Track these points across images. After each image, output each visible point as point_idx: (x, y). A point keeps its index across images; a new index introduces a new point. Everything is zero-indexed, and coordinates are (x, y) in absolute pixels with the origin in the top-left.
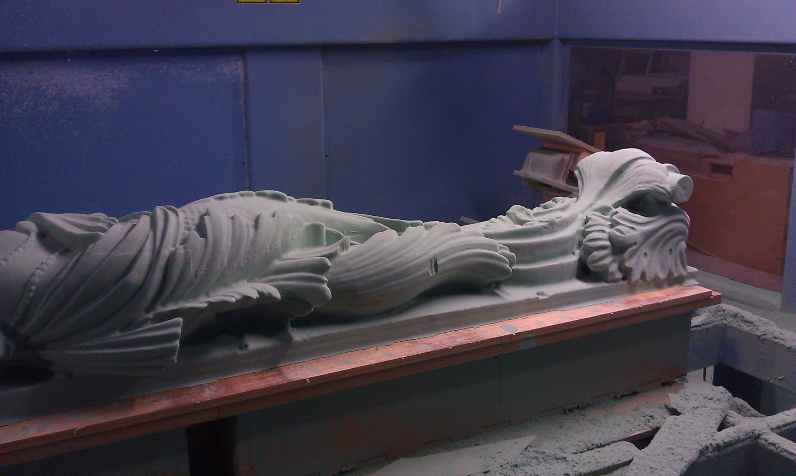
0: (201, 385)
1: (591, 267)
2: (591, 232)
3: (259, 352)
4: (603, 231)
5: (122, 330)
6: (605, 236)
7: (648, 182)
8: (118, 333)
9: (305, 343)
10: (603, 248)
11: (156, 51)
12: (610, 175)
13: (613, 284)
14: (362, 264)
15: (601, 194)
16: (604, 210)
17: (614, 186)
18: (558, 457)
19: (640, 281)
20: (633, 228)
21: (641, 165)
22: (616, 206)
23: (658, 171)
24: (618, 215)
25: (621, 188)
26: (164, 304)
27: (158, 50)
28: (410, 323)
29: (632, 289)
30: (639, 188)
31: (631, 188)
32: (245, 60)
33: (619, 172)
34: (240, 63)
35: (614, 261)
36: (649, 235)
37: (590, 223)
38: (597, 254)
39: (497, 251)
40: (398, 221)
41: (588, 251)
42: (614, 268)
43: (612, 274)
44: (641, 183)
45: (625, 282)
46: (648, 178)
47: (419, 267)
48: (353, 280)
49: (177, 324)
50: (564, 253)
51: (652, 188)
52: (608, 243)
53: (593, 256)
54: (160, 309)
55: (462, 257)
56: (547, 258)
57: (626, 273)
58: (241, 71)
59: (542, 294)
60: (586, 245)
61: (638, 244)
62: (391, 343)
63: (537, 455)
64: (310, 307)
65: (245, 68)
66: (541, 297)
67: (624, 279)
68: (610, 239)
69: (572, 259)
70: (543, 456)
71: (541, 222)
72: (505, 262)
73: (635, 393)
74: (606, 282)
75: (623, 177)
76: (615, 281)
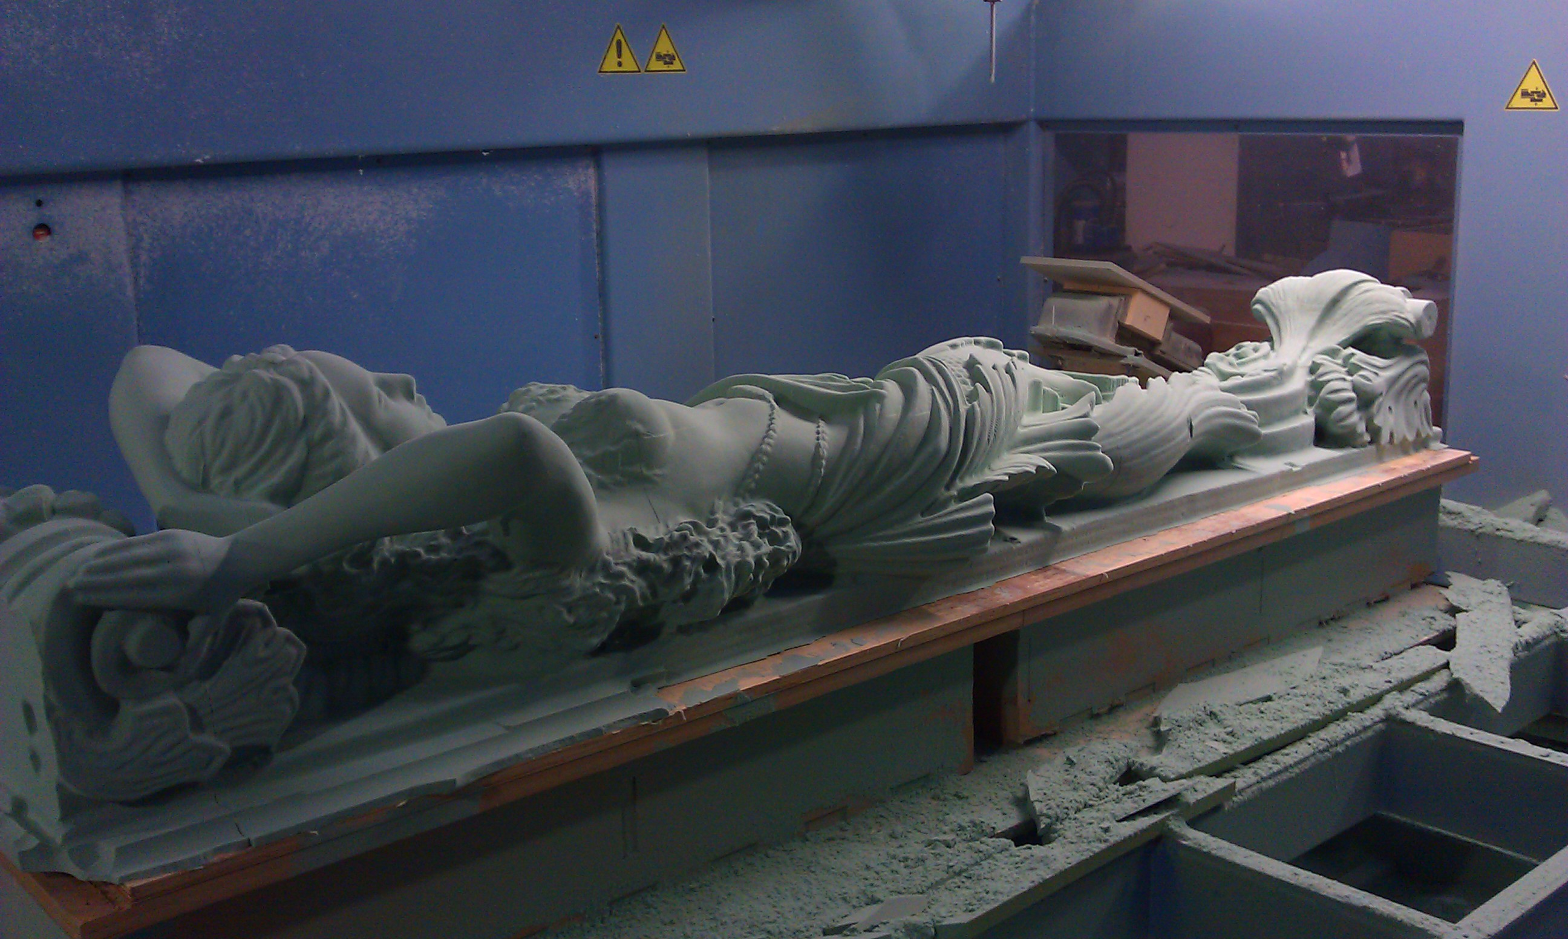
0: (983, 589)
1: (1334, 429)
2: (1329, 381)
3: (1031, 546)
4: (1344, 380)
5: (922, 515)
6: (1347, 385)
7: (1384, 312)
8: (920, 519)
9: (1074, 533)
10: (1349, 401)
11: (485, 154)
12: (1323, 306)
13: (1362, 449)
14: (1121, 428)
15: (1313, 333)
16: (1332, 353)
17: (1328, 321)
18: (1364, 667)
19: (1388, 446)
20: (1376, 374)
21: (1367, 291)
22: (1345, 345)
23: (1392, 296)
24: (1356, 357)
25: (1340, 324)
26: (962, 479)
27: (488, 153)
28: (1172, 505)
29: (1380, 458)
30: (1373, 320)
31: (1358, 322)
32: (599, 166)
33: (1335, 303)
34: (591, 171)
35: (1361, 419)
36: (1393, 381)
37: (1321, 370)
38: (1344, 409)
39: (1240, 409)
40: (1102, 378)
41: (1328, 407)
42: (1362, 428)
43: (1361, 435)
44: (1376, 313)
45: (1373, 447)
46: (1384, 307)
47: (1179, 429)
48: (1118, 448)
49: (986, 502)
50: (1296, 412)
51: (1391, 319)
52: (1353, 395)
53: (1339, 413)
54: (959, 485)
55: (1209, 418)
56: (1282, 418)
57: (1375, 432)
58: (592, 184)
59: (1293, 465)
60: (1327, 400)
61: (1384, 394)
62: (1155, 532)
63: (1336, 667)
64: (1080, 482)
65: (600, 180)
66: (1295, 469)
67: (1371, 443)
68: (1355, 388)
69: (1307, 420)
70: (1343, 667)
71: (1266, 371)
72: (1253, 421)
73: (1386, 599)
74: (1355, 447)
75: (1340, 308)
76: (1363, 445)
